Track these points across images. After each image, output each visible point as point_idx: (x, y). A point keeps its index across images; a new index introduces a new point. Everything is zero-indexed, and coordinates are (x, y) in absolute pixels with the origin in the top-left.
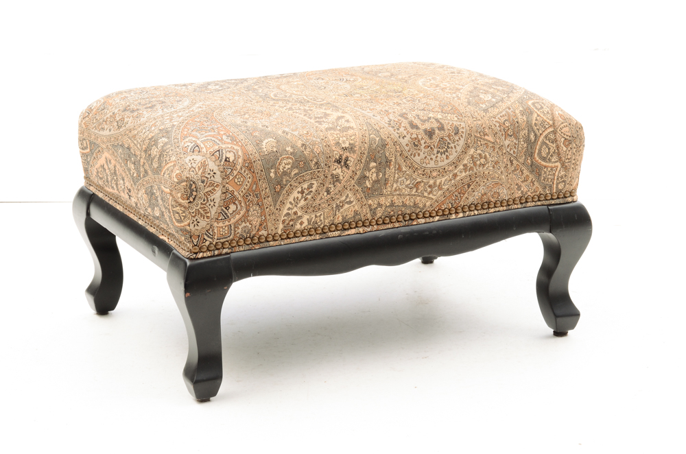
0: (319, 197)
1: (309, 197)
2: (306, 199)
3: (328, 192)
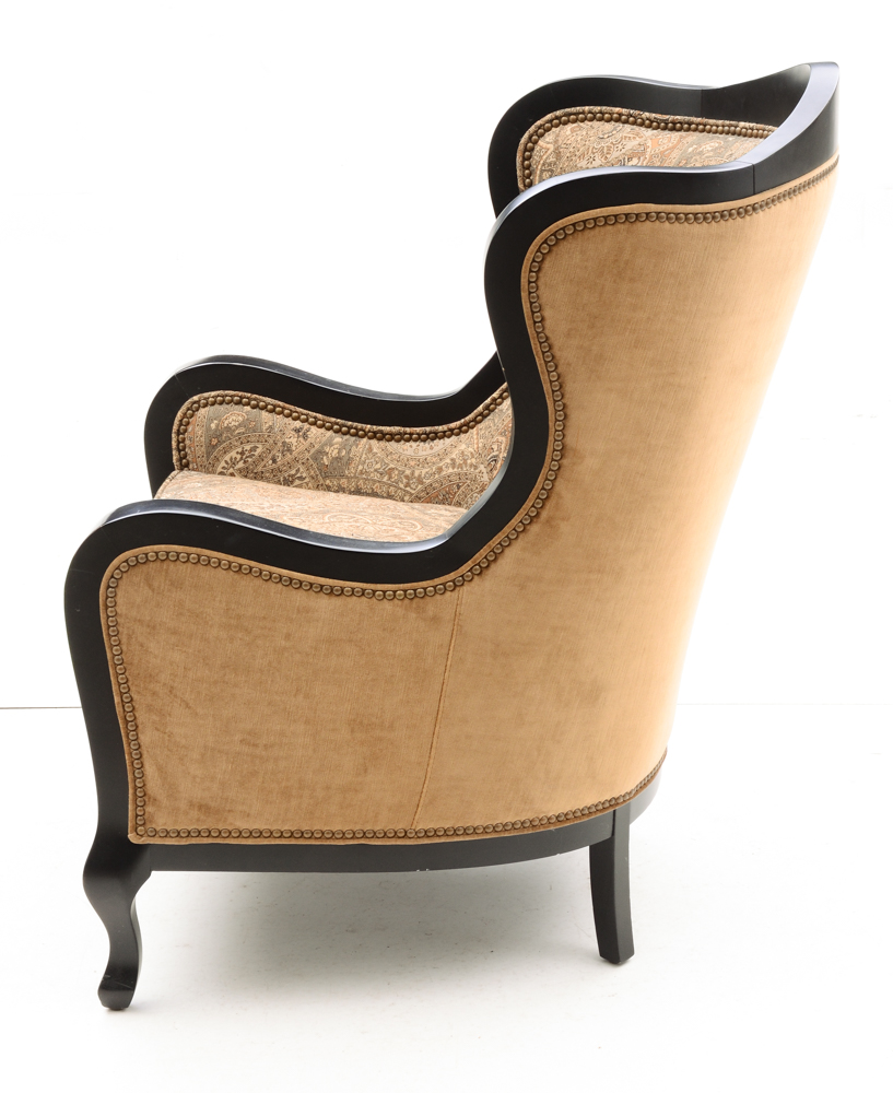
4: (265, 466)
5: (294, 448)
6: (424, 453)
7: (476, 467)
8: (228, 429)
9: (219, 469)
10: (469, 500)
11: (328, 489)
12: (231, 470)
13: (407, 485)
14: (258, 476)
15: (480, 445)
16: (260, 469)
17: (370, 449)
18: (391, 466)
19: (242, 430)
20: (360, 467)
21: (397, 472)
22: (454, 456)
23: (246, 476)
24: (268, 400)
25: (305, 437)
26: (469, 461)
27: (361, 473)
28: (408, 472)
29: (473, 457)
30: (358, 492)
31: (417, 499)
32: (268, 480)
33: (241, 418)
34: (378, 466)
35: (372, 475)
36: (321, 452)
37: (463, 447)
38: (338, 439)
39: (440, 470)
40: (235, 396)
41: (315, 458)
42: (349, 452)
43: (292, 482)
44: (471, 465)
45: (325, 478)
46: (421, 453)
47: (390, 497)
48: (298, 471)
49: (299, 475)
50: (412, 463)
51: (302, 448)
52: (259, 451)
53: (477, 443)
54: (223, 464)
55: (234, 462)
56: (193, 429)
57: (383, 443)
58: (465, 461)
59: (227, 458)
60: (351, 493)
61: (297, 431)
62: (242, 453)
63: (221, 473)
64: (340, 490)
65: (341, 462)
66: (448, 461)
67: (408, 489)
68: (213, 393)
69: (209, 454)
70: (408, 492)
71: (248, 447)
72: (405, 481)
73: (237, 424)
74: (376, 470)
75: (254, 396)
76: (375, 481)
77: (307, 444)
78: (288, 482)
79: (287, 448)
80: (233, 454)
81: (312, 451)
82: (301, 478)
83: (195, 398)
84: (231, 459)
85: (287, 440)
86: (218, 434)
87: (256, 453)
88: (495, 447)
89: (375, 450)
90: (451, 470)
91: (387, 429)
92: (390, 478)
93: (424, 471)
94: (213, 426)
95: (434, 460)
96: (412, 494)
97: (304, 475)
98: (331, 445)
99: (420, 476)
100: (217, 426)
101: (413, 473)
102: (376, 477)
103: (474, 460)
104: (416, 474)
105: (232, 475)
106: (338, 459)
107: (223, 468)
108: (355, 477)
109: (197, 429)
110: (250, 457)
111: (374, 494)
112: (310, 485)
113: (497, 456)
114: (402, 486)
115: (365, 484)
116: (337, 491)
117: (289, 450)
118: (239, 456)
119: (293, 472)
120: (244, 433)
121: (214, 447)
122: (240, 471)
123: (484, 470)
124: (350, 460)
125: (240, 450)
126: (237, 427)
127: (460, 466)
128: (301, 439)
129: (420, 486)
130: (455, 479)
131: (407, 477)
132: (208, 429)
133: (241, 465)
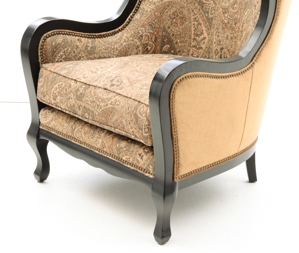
4: (72, 55)
5: (79, 46)
6: (115, 39)
7: (133, 41)
8: (59, 44)
9: (57, 60)
10: (133, 52)
11: (91, 59)
12: (61, 59)
13: (114, 52)
14: (70, 59)
15: (133, 33)
16: (70, 56)
17: (99, 42)
18: (107, 46)
19: (63, 43)
20: (99, 49)
21: (109, 48)
22: (124, 38)
23: (66, 60)
24: (67, 31)
25: (81, 42)
26: (130, 39)
27: (100, 51)
28: (113, 47)
29: (131, 37)
30: (100, 58)
31: (117, 56)
32: (73, 60)
33: (62, 39)
34: (104, 47)
35: (103, 51)
36: (87, 46)
37: (126, 35)
38: (90, 40)
39: (122, 44)
40: (57, 31)
41: (86, 49)
42: (94, 44)
43: (80, 59)
44: (131, 40)
45: (90, 55)
46: (114, 40)
47: (109, 57)
48: (82, 54)
49: (82, 56)
50: (113, 44)
51: (81, 46)
52: (69, 50)
53: (131, 32)
54: (58, 57)
55: (62, 56)
56: (46, 47)
57: (102, 39)
58: (128, 39)
59: (59, 55)
60: (98, 59)
61: (78, 40)
62: (64, 52)
63: (58, 61)
64: (95, 58)
65: (94, 48)
66: (123, 40)
67: (114, 53)
68: (51, 32)
69: (53, 55)
70: (114, 54)
71: (66, 49)
72: (113, 50)
73: (61, 41)
74: (103, 49)
75: (63, 30)
76: (104, 53)
77: (82, 44)
78: (79, 59)
79: (77, 47)
80: (61, 53)
81: (85, 46)
82: (83, 57)
83: (45, 35)
84: (61, 55)
85: (77, 44)
86: (56, 47)
87: (69, 51)
88: (140, 32)
89: (101, 42)
90: (125, 44)
91: (102, 33)
92: (108, 50)
93: (117, 46)
94: (54, 44)
95: (119, 41)
96: (115, 55)
97: (84, 56)
98: (89, 43)
99: (116, 48)
100: (55, 43)
101: (114, 47)
102: (104, 51)
103: (131, 38)
104: (115, 48)
105: (61, 61)
106: (92, 47)
107: (58, 59)
108: (98, 53)
109: (48, 46)
110: (67, 53)
111: (105, 58)
112: (86, 59)
113: (142, 35)
114: (112, 52)
115: (101, 54)
116: (94, 59)
117: (78, 48)
118: (63, 53)
119: (80, 55)
120: (64, 45)
121: (55, 52)
122: (64, 59)
123: (137, 41)
124: (96, 46)
125: (63, 51)
126: (61, 43)
127: (127, 41)
128: (80, 43)
129: (117, 51)
130: (127, 46)
131: (113, 49)
132: (52, 45)
133: (64, 56)
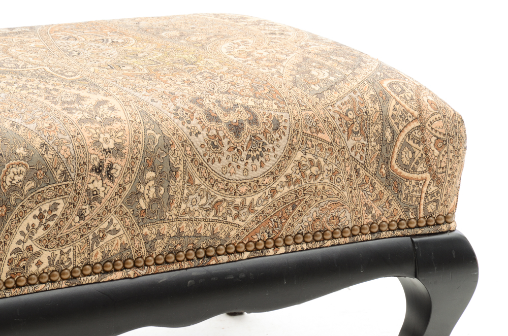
0: (67, 224)
1: (52, 223)
2: (46, 228)
3: (81, 216)
